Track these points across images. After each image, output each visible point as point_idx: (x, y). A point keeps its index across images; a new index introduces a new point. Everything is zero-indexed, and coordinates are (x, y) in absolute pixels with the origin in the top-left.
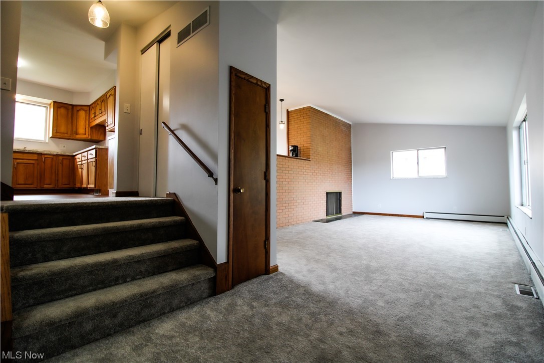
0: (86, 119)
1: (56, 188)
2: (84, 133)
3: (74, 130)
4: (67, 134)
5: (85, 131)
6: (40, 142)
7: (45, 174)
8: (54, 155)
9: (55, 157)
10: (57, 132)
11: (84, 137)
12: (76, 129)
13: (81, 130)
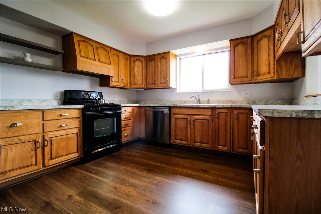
0: (269, 49)
1: (232, 152)
2: (268, 71)
3: (255, 69)
4: (246, 77)
5: (270, 68)
6: (223, 92)
7: (220, 133)
8: (227, 109)
9: (229, 111)
10: (234, 78)
11: (268, 77)
12: (258, 69)
13: (264, 69)
